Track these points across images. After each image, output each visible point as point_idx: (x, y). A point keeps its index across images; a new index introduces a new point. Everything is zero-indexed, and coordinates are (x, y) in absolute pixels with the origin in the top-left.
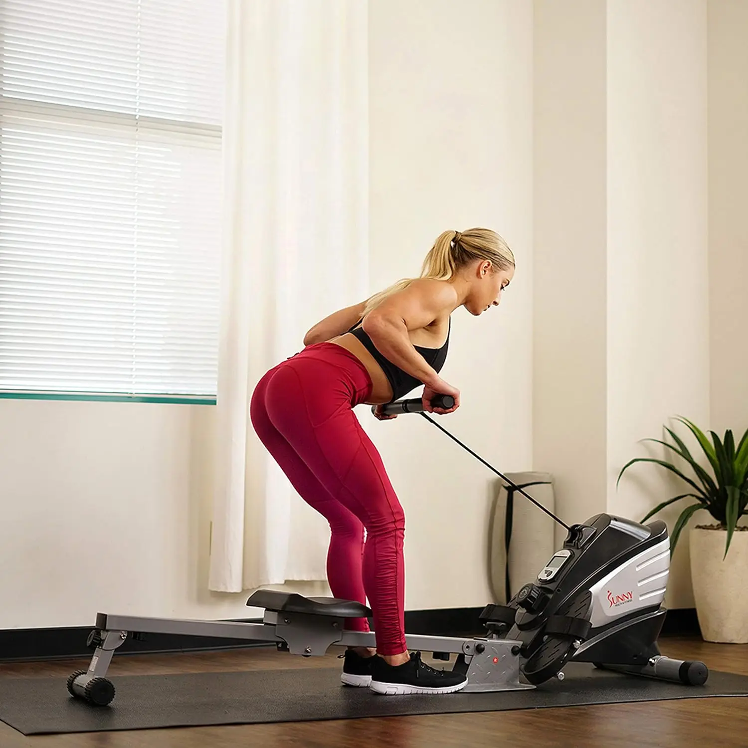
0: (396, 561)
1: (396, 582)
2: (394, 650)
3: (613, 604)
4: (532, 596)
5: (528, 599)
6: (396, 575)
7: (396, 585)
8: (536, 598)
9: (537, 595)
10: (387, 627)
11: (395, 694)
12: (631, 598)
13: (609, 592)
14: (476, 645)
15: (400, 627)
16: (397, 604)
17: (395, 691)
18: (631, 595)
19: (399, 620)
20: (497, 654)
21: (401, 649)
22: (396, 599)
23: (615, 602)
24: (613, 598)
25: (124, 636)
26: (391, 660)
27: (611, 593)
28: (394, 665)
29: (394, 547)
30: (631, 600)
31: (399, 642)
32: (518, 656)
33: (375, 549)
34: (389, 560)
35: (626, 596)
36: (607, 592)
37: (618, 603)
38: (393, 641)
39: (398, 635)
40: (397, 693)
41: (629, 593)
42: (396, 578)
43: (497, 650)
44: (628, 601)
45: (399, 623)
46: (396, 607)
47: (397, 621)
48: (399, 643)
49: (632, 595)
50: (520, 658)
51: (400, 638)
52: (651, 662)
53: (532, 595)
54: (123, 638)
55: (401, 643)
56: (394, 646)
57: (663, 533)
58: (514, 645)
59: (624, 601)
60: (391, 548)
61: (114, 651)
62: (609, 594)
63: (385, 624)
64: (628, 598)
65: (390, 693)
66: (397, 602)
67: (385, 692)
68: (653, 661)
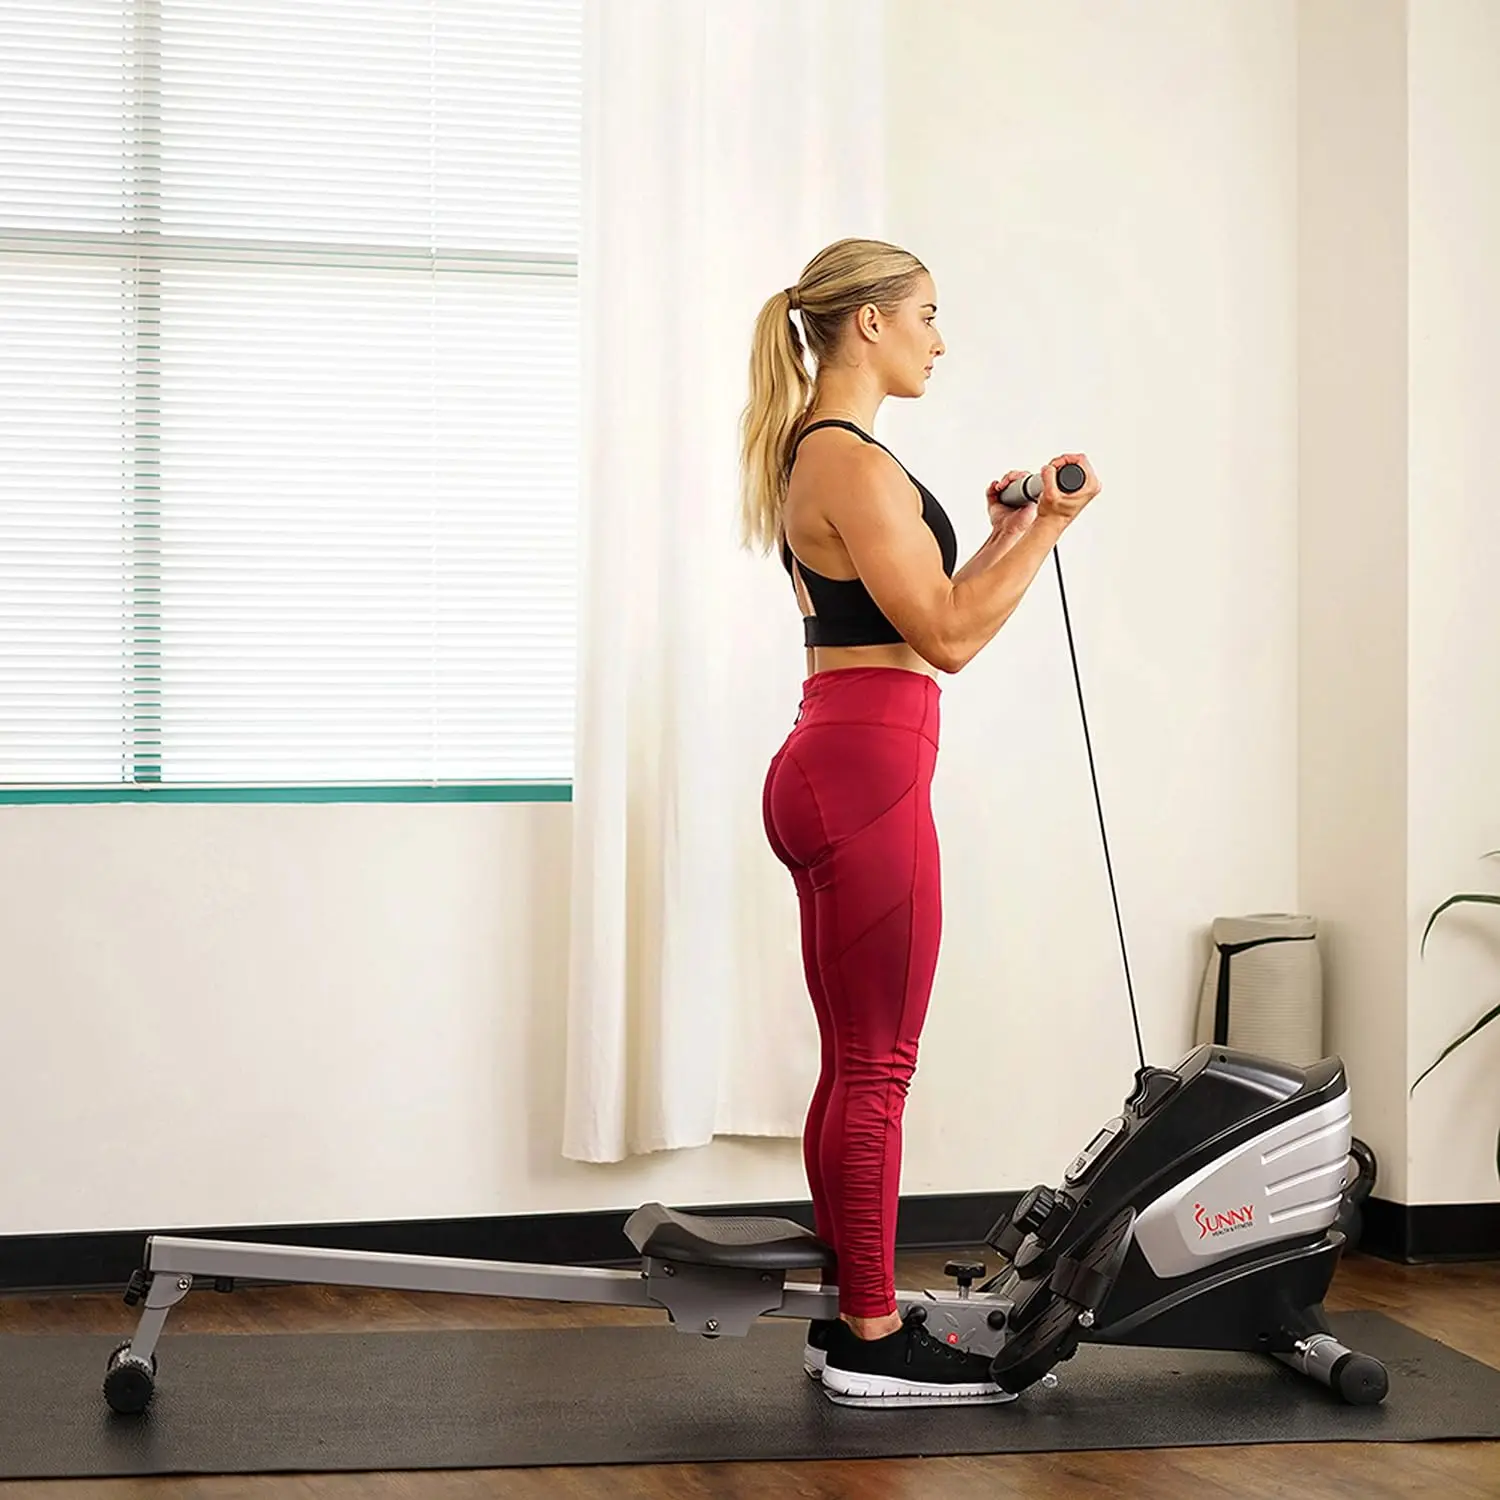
0: (885, 1137)
1: (882, 1178)
2: (868, 1309)
3: (1208, 1230)
4: (1036, 1212)
5: (1028, 1218)
6: (882, 1165)
7: (881, 1184)
8: (1045, 1215)
9: (1048, 1210)
10: (858, 1262)
11: (864, 1396)
12: (1250, 1218)
13: (1197, 1206)
14: (910, 1308)
15: (883, 1265)
16: (881, 1220)
17: (866, 1389)
18: (1249, 1213)
19: (882, 1250)
20: (956, 1326)
21: (885, 1306)
22: (880, 1211)
23: (1213, 1228)
24: (1207, 1219)
25: (184, 1283)
26: (862, 1328)
27: (1202, 1210)
28: (870, 1337)
29: (884, 1112)
30: (1251, 1224)
31: (882, 1293)
32: (1002, 1333)
33: (845, 1110)
34: (869, 1135)
35: (1240, 1215)
36: (1194, 1206)
37: (1220, 1229)
38: (871, 1292)
39: (879, 1280)
40: (868, 1394)
41: (1245, 1209)
42: (881, 1171)
43: (955, 1320)
44: (1243, 1226)
45: (882, 1256)
46: (879, 1227)
47: (879, 1254)
48: (881, 1296)
49: (1252, 1214)
50: (1007, 1334)
51: (883, 1285)
52: (1299, 1348)
53: (1036, 1209)
54: (181, 1286)
55: (885, 1296)
56: (870, 1300)
57: (1330, 1084)
58: (993, 1309)
59: (1233, 1226)
60: (876, 1112)
61: (168, 1309)
62: (1198, 1210)
63: (854, 1257)
64: (1242, 1219)
65: (855, 1393)
66: (881, 1216)
67: (845, 1391)
68: (1303, 1348)
